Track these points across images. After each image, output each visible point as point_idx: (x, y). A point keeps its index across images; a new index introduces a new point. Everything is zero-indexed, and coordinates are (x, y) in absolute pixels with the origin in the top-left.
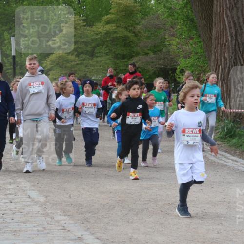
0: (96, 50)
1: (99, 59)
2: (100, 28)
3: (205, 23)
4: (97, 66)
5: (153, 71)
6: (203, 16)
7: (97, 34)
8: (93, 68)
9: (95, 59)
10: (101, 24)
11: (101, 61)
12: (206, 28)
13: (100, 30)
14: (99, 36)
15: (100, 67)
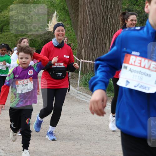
0: (4, 28)
1: (6, 33)
2: (6, 13)
3: (74, 11)
4: (5, 38)
5: (41, 42)
6: (72, 7)
7: (5, 18)
8: (2, 39)
9: (3, 33)
10: (7, 11)
11: (7, 35)
12: (75, 15)
13: (6, 15)
14: (6, 19)
15: (7, 38)
